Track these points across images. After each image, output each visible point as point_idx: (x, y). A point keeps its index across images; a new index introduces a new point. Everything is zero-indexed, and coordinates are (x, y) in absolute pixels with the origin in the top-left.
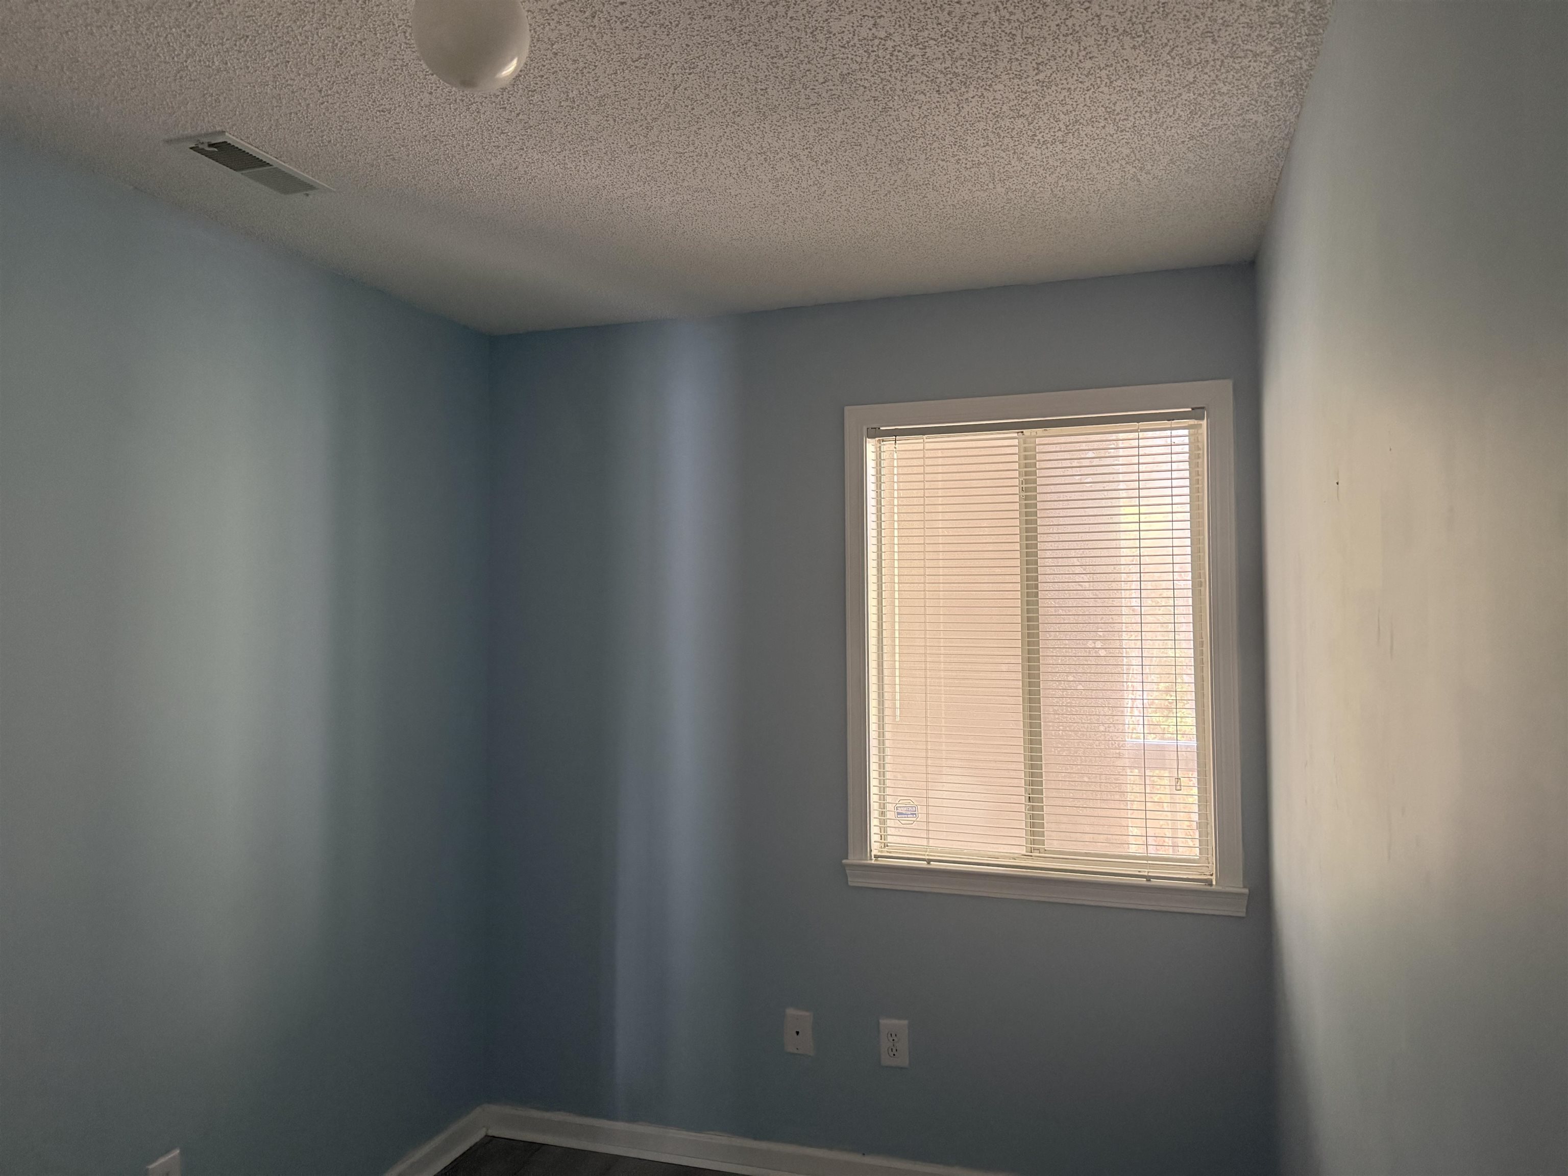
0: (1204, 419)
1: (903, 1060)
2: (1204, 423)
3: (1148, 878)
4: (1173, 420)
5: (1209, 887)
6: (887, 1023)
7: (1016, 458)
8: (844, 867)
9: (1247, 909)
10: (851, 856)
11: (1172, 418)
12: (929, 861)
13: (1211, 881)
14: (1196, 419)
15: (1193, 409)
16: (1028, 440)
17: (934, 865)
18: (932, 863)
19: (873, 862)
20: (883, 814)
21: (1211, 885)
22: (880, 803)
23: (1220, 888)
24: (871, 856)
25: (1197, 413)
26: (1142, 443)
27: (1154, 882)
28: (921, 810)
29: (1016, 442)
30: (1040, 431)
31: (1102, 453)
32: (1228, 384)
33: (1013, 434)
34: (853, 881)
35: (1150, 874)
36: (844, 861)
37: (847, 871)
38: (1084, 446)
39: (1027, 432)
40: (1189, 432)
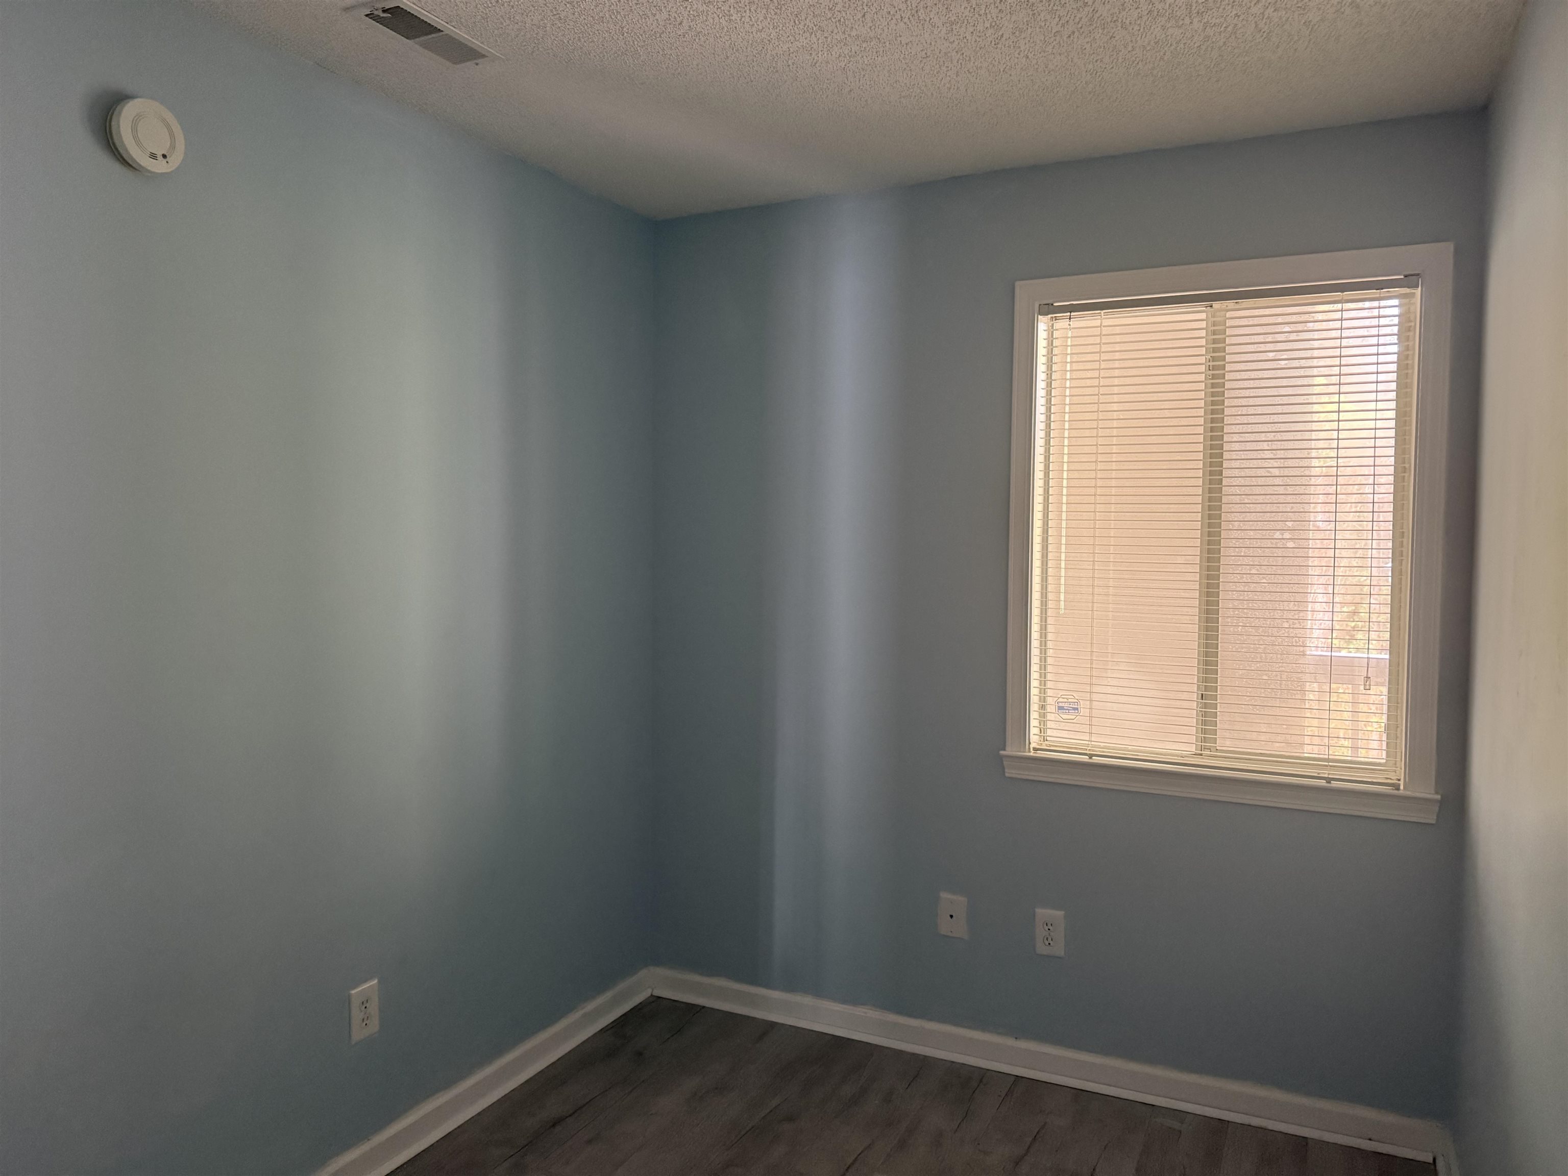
0: (1418, 287)
1: (1059, 949)
2: (1418, 291)
3: (1329, 780)
4: (1382, 289)
5: (1396, 792)
6: (1043, 913)
7: (1203, 333)
8: (1001, 758)
9: (1437, 816)
10: (1008, 748)
11: (1381, 287)
12: (1091, 756)
13: (1399, 785)
14: (1409, 288)
15: (1406, 276)
16: (1218, 314)
17: (1096, 760)
18: (1093, 758)
19: (1032, 754)
20: (1043, 707)
21: (1398, 789)
22: (1040, 696)
23: (1408, 793)
24: (1029, 748)
25: (1410, 280)
26: (1346, 315)
27: (1335, 784)
28: (1084, 706)
29: (1203, 316)
30: (1230, 304)
31: (1300, 327)
32: (1450, 247)
33: (1200, 306)
34: (1009, 773)
35: (1330, 776)
36: (1002, 752)
37: (1005, 763)
38: (1280, 320)
39: (1217, 305)
40: (1400, 302)
